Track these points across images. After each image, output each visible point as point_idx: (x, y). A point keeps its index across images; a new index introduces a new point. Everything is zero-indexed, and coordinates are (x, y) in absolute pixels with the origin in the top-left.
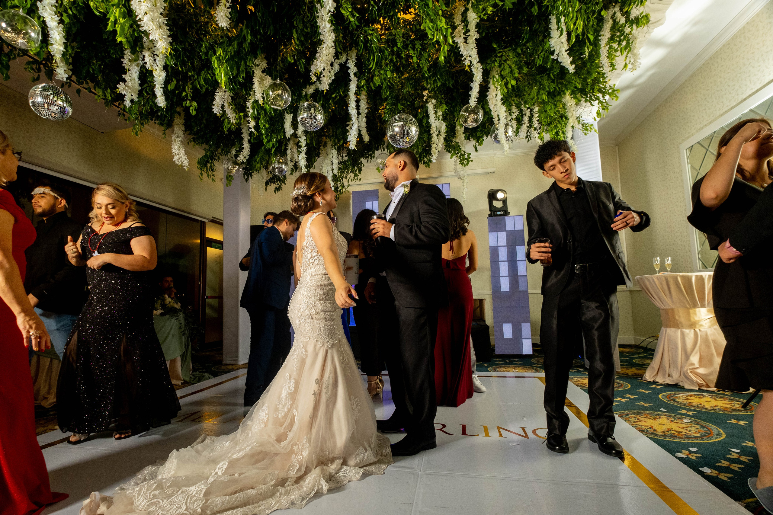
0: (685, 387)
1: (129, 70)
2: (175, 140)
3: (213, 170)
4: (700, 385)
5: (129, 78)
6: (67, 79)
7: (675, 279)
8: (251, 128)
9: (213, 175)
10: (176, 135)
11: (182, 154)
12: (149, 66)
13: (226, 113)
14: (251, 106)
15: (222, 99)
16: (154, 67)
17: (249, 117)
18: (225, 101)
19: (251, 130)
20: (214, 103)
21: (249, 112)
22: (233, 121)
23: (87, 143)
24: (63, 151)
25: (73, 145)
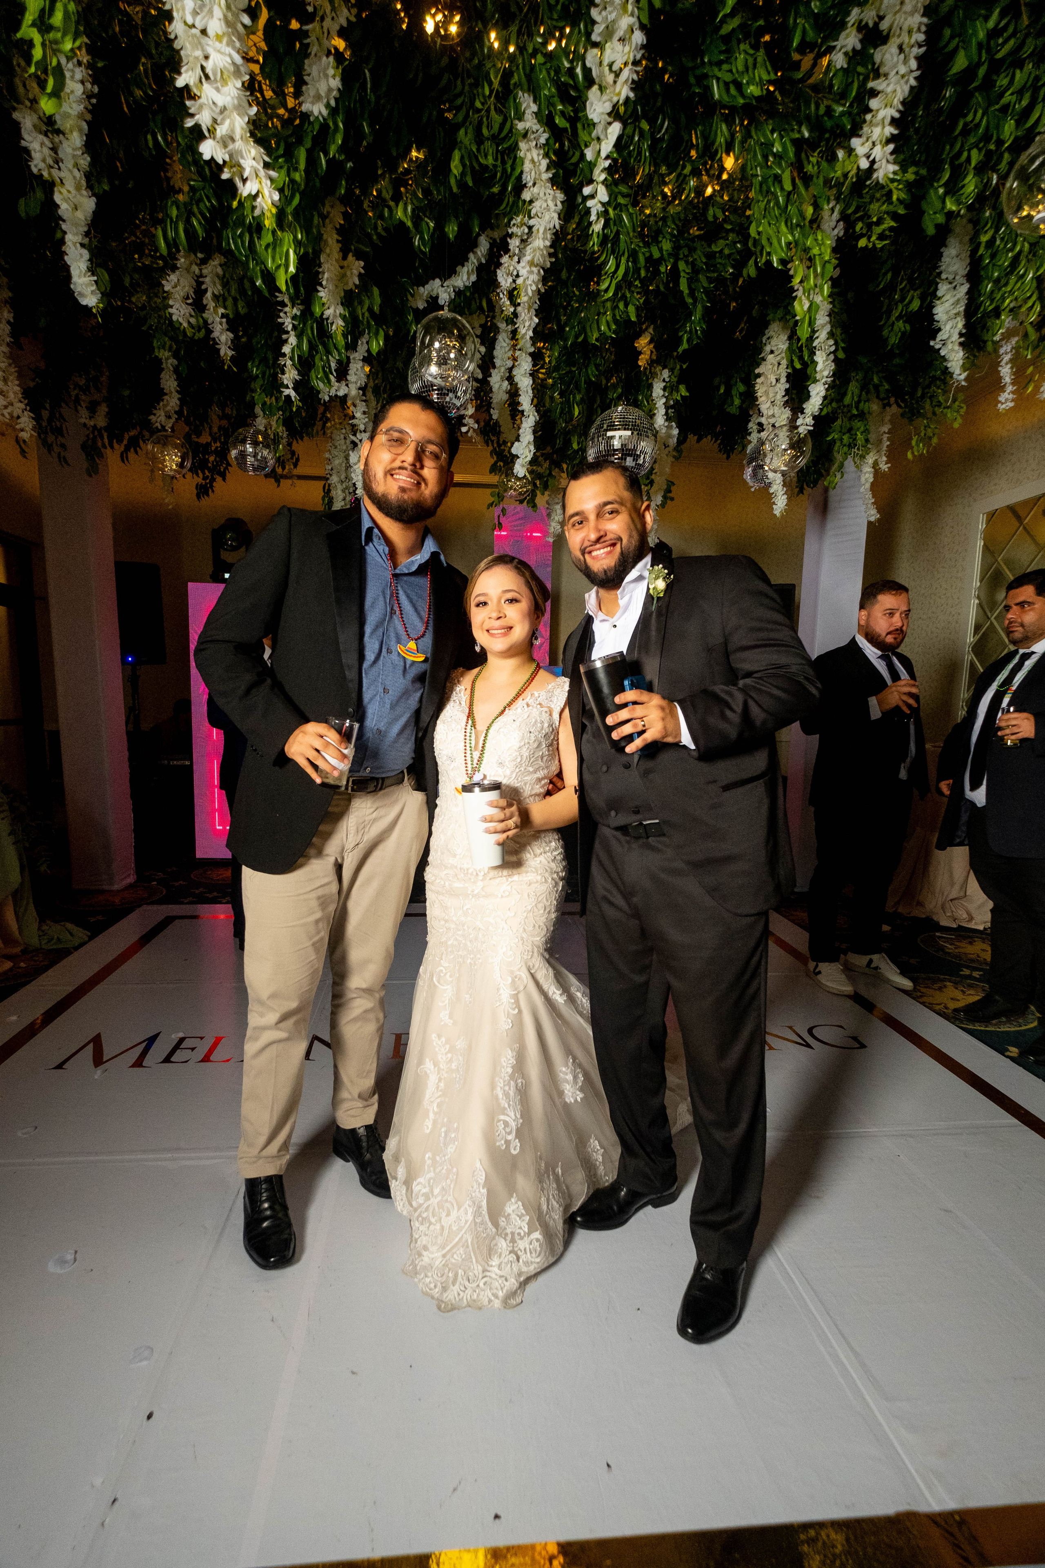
8: (286, 387)
11: (11, 395)
12: (42, 165)
13: (206, 327)
14: (295, 327)
15: (199, 284)
16: (55, 172)
17: (284, 355)
18: (206, 290)
19: (287, 392)
20: (166, 289)
21: (286, 341)
22: (226, 352)
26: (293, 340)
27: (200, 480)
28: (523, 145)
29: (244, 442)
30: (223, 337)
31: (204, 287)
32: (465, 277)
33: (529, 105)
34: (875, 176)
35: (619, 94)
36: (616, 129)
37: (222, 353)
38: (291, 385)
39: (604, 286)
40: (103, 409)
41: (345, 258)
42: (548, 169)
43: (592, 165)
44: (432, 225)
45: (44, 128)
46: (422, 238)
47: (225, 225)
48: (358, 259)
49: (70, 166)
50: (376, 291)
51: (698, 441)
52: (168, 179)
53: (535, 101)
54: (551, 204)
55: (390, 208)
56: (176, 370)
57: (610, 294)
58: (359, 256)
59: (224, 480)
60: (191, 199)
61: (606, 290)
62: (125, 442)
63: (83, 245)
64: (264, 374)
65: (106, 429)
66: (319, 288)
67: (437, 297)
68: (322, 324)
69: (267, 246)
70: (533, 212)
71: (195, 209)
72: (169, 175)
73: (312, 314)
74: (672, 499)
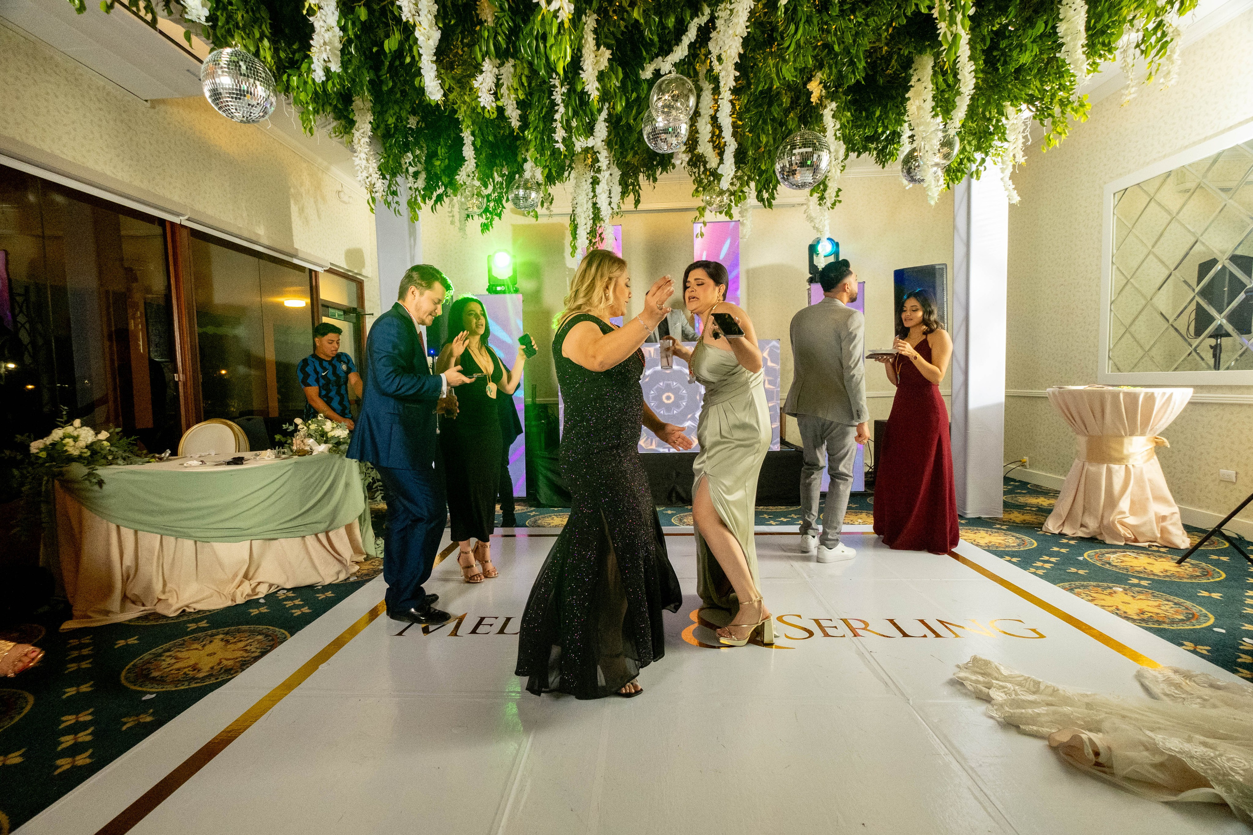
0: (1107, 542)
1: (320, 8)
2: (359, 140)
3: (394, 193)
4: (1127, 539)
5: (322, 23)
6: (208, 19)
7: (1116, 396)
8: (557, 142)
9: (397, 203)
10: (362, 131)
11: (371, 170)
12: (409, 15)
13: (501, 110)
14: (563, 101)
15: (498, 80)
16: (417, 18)
17: (556, 120)
18: (503, 84)
19: (557, 145)
20: (476, 86)
21: (557, 111)
22: (515, 123)
23: (122, 121)
24: (85, 138)
25: (100, 126)
26: (562, 109)
27: (484, 220)
29: (518, 188)
30: (513, 114)
31: (501, 82)
32: (680, 53)
37: (513, 125)
38: (560, 141)
39: (786, 44)
40: (423, 176)
41: (598, 48)
44: (657, 19)
46: (650, 30)
47: (518, 38)
48: (608, 49)
49: (426, 12)
50: (620, 69)
51: (858, 156)
52: (477, 15)
55: (627, 12)
56: (473, 144)
57: (792, 49)
58: (608, 47)
59: (500, 218)
60: (496, 24)
61: (788, 47)
62: (434, 198)
63: (432, 62)
64: (536, 138)
65: (424, 189)
66: (581, 72)
67: (659, 70)
68: (583, 96)
69: (551, 46)
71: (499, 30)
72: (478, 12)
73: (575, 91)
74: (840, 202)
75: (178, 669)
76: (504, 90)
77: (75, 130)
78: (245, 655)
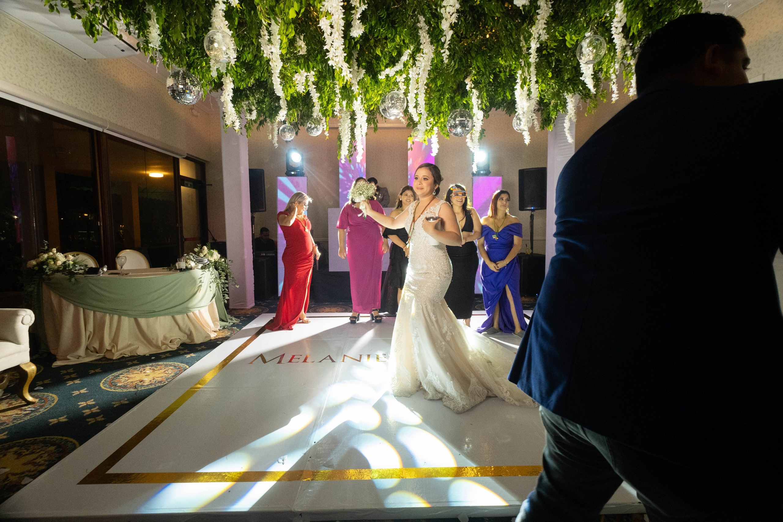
10: (228, 93)
12: (267, 55)
15: (307, 78)
17: (336, 101)
18: (309, 80)
19: (336, 112)
20: (294, 80)
23: (71, 72)
24: (52, 83)
25: (60, 75)
28: (420, 31)
29: (310, 123)
32: (399, 66)
33: (422, 19)
34: (541, 39)
35: (452, 20)
36: (451, 32)
38: (338, 111)
40: (255, 112)
41: (359, 69)
42: (429, 37)
43: (443, 44)
45: (268, 43)
49: (275, 54)
50: (369, 77)
53: (424, 17)
54: (430, 50)
55: (373, 49)
58: (364, 68)
61: (452, 71)
62: (258, 123)
63: (279, 77)
67: (389, 75)
70: (424, 53)
75: (132, 382)
76: (310, 83)
77: (46, 78)
78: (167, 375)
